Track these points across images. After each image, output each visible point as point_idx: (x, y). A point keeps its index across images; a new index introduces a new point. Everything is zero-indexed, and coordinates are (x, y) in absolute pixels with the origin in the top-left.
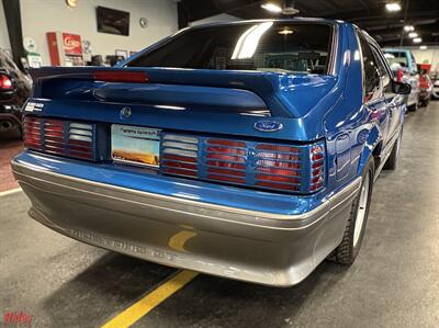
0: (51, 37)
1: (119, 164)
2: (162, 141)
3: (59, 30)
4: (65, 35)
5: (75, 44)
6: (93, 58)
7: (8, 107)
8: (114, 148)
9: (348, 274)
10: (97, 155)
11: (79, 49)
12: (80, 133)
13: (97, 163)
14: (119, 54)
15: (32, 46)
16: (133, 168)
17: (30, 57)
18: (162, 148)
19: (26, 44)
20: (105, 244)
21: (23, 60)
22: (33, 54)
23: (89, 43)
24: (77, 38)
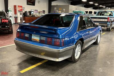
0: (15, 6)
1: (33, 41)
2: (40, 37)
3: (17, 5)
4: (19, 6)
5: (21, 8)
6: (25, 12)
7: (6, 26)
8: (32, 38)
9: (74, 64)
10: (29, 39)
11: (22, 10)
12: (27, 35)
13: (29, 40)
14: (32, 10)
15: (10, 9)
16: (35, 41)
17: (9, 12)
18: (40, 39)
19: (9, 9)
20: (29, 54)
21: (8, 13)
22: (10, 11)
23: (24, 8)
24: (21, 7)
